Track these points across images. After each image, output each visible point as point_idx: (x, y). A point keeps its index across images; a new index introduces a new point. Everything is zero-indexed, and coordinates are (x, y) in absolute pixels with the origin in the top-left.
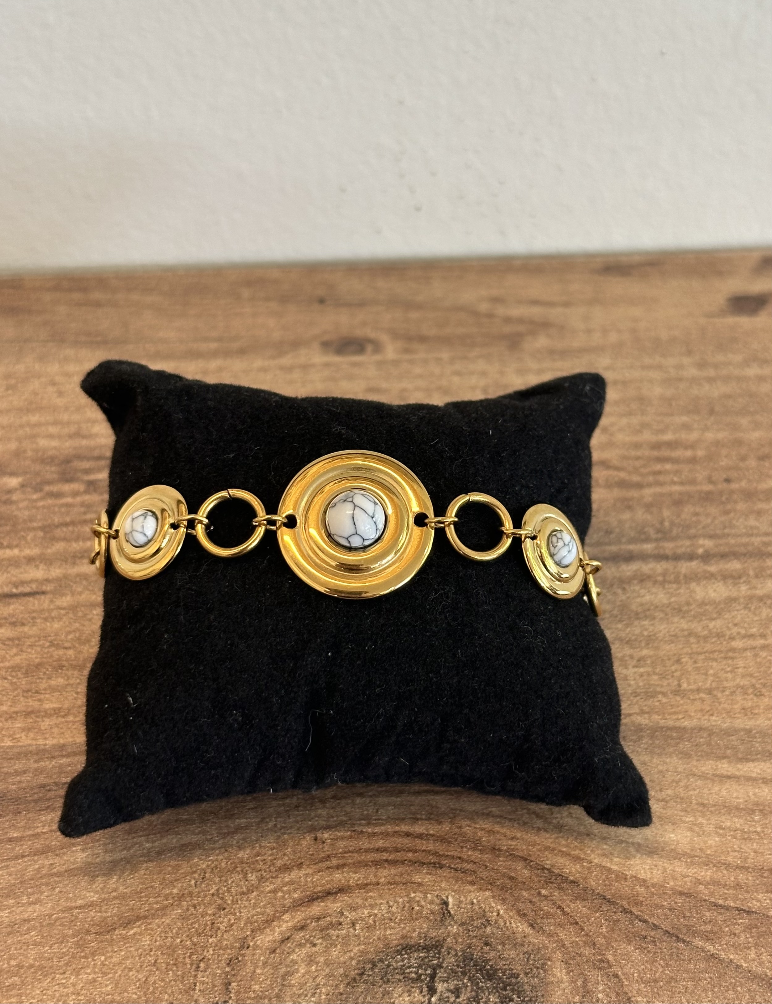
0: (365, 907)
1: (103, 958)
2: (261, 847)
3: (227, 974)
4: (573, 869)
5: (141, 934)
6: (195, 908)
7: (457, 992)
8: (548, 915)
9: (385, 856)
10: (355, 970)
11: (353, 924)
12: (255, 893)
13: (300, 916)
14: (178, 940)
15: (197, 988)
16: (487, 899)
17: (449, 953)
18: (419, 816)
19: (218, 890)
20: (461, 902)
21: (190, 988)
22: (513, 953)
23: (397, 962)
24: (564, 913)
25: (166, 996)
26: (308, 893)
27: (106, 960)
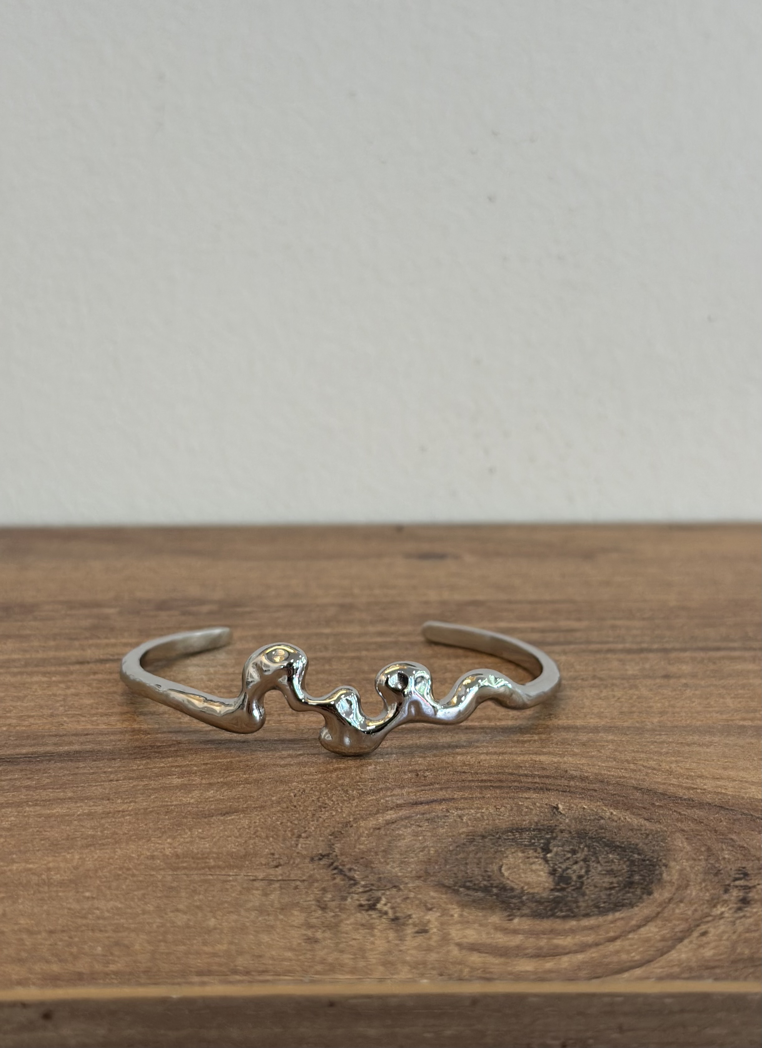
0: (472, 808)
1: (200, 831)
2: (360, 778)
3: (330, 841)
4: (686, 793)
5: (239, 819)
6: (295, 807)
7: (574, 852)
8: (663, 815)
9: (489, 784)
10: (464, 839)
11: (460, 817)
12: (356, 800)
13: (403, 813)
14: (279, 823)
15: (300, 845)
16: (599, 806)
17: (562, 832)
18: (521, 765)
19: (318, 798)
20: (573, 807)
21: (292, 846)
22: (630, 833)
23: (508, 836)
24: (680, 813)
25: (267, 850)
26: (411, 801)
27: (203, 831)
